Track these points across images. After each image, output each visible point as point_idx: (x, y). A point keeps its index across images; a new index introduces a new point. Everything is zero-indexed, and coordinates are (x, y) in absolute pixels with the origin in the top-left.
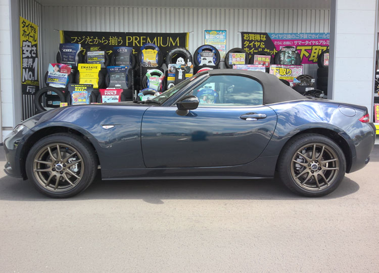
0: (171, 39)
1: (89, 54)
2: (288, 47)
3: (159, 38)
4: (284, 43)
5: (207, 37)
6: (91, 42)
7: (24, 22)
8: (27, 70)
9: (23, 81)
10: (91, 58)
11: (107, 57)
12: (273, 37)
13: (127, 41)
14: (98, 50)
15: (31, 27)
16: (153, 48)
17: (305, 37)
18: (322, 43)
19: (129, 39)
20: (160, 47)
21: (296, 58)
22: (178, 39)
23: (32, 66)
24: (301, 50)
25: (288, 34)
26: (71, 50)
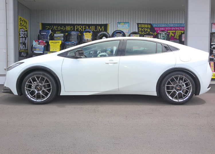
0: (99, 27)
1: (55, 35)
2: (163, 31)
3: (93, 26)
4: (161, 29)
5: (119, 26)
6: (56, 29)
7: (20, 18)
8: (22, 44)
9: (20, 50)
10: (57, 37)
11: (65, 37)
12: (154, 26)
13: (76, 28)
14: (60, 33)
15: (24, 21)
16: (90, 32)
17: (172, 25)
18: (181, 29)
19: (77, 27)
20: (93, 32)
21: (167, 37)
22: (103, 27)
23: (25, 42)
24: (170, 33)
25: (162, 24)
26: (45, 33)
